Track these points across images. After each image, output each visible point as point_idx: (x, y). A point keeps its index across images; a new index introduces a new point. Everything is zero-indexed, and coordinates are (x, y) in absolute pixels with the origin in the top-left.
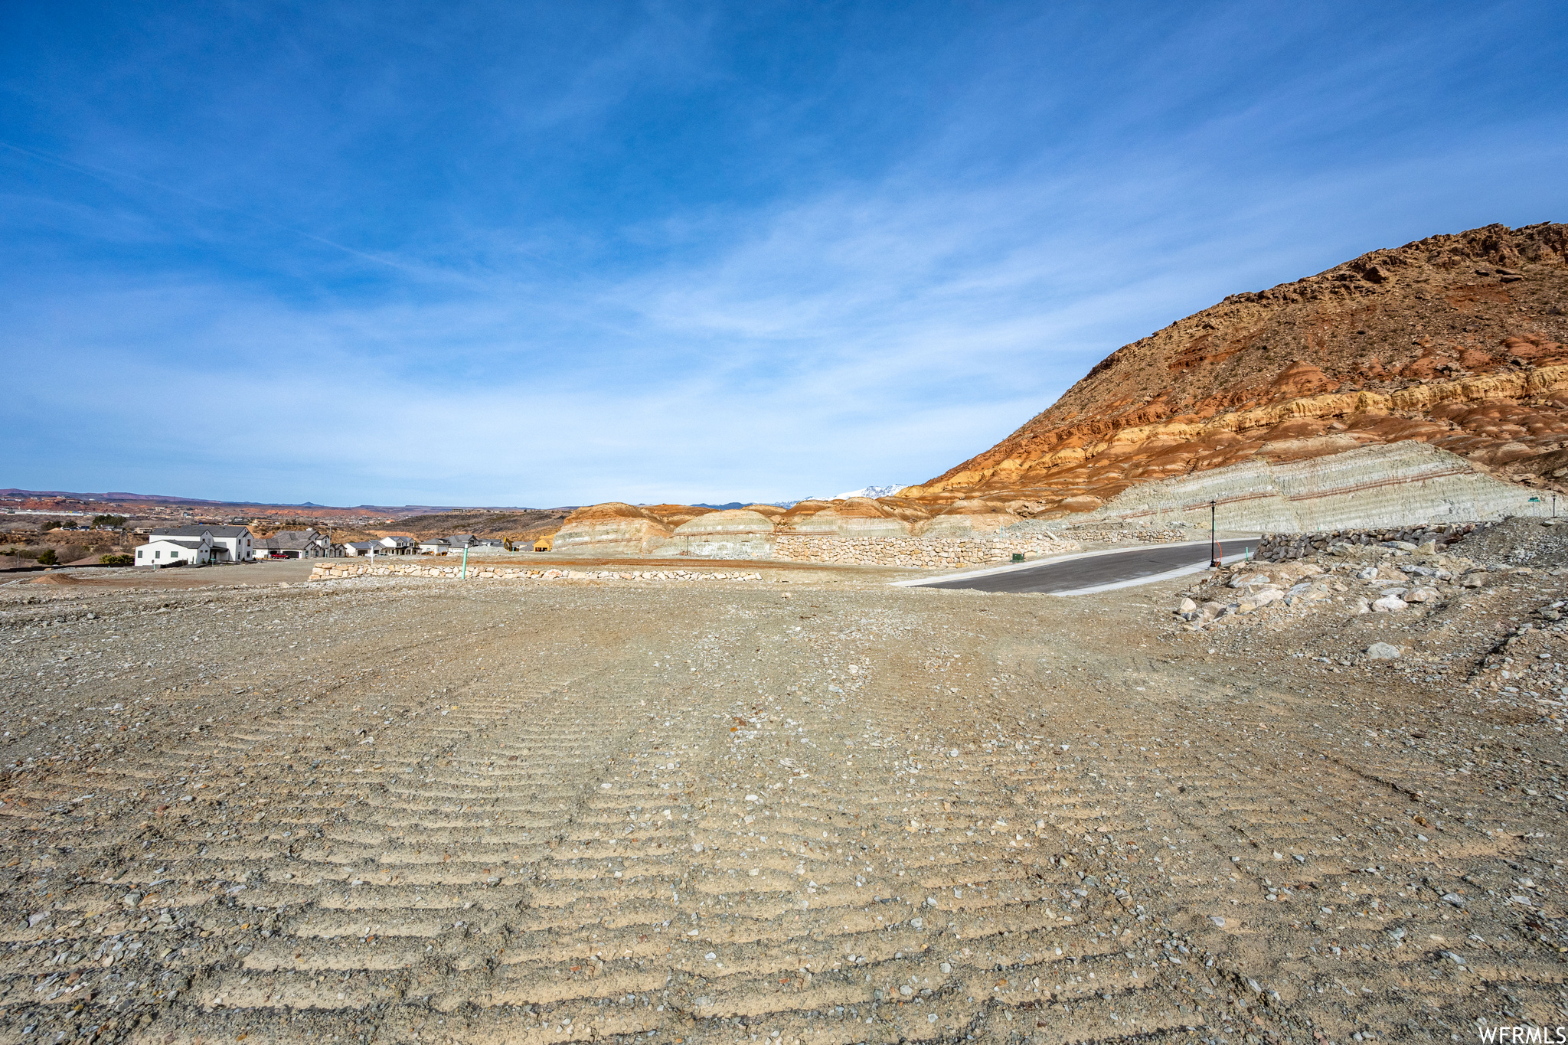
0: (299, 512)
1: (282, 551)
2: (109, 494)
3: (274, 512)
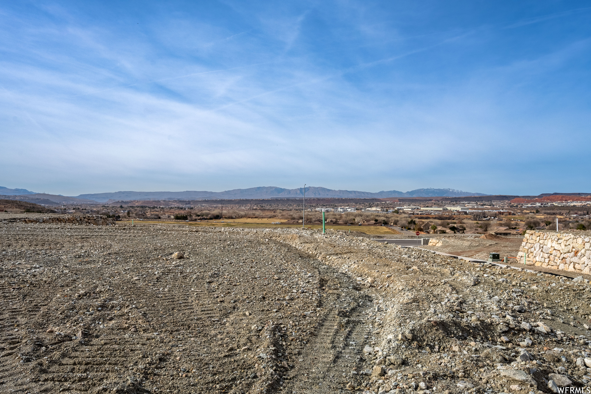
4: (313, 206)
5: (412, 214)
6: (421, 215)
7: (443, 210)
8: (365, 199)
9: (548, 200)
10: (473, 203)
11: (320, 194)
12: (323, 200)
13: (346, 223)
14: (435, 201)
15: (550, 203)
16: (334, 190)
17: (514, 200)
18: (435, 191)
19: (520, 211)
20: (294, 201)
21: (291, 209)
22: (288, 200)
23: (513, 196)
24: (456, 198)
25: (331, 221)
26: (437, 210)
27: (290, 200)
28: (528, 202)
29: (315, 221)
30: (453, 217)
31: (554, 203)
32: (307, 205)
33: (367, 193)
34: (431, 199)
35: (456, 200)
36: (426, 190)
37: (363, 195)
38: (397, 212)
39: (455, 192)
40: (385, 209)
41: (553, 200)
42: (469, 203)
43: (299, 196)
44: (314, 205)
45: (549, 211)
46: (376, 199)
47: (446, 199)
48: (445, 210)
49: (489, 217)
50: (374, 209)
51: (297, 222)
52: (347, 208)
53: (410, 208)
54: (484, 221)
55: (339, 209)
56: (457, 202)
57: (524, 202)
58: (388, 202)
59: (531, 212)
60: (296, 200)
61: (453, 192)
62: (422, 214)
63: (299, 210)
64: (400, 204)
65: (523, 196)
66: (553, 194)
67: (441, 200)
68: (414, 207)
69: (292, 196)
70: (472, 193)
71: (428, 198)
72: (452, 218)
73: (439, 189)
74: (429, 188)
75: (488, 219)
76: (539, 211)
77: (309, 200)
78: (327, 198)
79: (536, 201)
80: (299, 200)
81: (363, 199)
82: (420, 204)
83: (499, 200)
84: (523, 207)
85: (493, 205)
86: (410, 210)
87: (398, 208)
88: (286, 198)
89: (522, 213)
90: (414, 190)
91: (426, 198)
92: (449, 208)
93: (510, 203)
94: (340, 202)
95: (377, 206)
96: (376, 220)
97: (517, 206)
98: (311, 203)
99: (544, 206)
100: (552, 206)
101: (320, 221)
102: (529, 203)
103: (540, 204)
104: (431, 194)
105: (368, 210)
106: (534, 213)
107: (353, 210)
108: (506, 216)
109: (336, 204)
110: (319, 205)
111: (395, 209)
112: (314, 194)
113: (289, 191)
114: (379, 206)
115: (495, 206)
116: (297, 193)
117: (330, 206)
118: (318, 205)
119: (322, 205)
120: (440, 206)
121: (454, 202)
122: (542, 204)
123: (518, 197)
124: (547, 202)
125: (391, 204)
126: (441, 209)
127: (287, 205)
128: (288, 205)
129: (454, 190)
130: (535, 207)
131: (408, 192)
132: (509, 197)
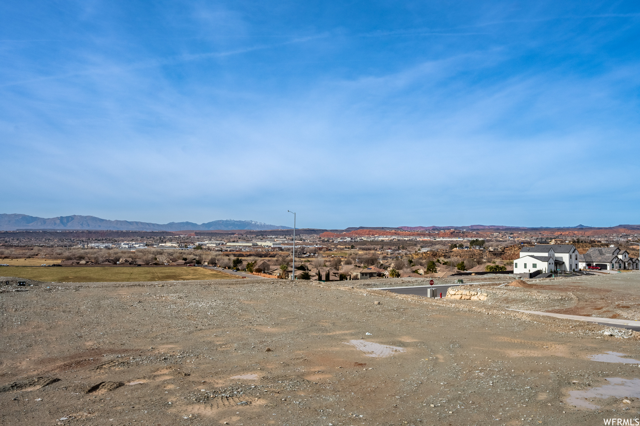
0: (576, 232)
1: (594, 264)
2: (472, 226)
3: (559, 233)
4: (83, 241)
5: (220, 250)
6: (230, 251)
7: (253, 246)
8: (153, 232)
9: (356, 234)
10: (281, 237)
11: (89, 225)
12: (96, 233)
13: (147, 264)
14: (239, 234)
15: (359, 237)
16: (109, 220)
17: (324, 234)
18: (236, 223)
19: (334, 246)
20: (54, 234)
21: (52, 245)
22: (45, 232)
23: (321, 230)
24: (261, 231)
25: (126, 261)
26: (246, 246)
27: (48, 232)
28: (338, 236)
29: (103, 262)
30: (270, 254)
31: (363, 238)
32: (74, 240)
33: (153, 225)
34: (233, 232)
35: (263, 234)
36: (225, 222)
37: (147, 227)
38: (199, 247)
39: (258, 225)
40: (183, 245)
41: (361, 234)
42: (277, 238)
43: (60, 228)
44: (84, 239)
45: (364, 247)
46: (166, 233)
47: (251, 233)
48: (255, 246)
49: (308, 253)
50: (169, 244)
51: (78, 263)
52: (134, 244)
53: (214, 244)
54: (304, 258)
55: (123, 245)
56: (264, 236)
57: (333, 236)
58: (182, 236)
59: (346, 248)
60: (57, 232)
61: (256, 225)
62: (232, 250)
63: (65, 246)
64: (198, 238)
65: (331, 230)
66: (359, 228)
67: (245, 233)
68: (218, 242)
69: (48, 227)
70: (277, 226)
71: (230, 231)
72: (269, 256)
73: (240, 221)
74: (228, 219)
75: (308, 255)
76: (354, 247)
77: (76, 233)
78: (101, 231)
79: (345, 235)
80: (61, 233)
81: (150, 232)
82: (223, 239)
83: (308, 234)
84: (335, 242)
85: (304, 240)
86: (215, 245)
87: (200, 243)
88: (41, 230)
89: (337, 248)
90: (211, 221)
91: (227, 231)
92: (259, 243)
93: (320, 238)
94: (119, 236)
95: (171, 240)
96: (185, 259)
97: (328, 241)
98: (78, 237)
99: (355, 241)
100: (362, 240)
101: (110, 261)
102: (339, 238)
103: (349, 239)
104: (231, 227)
105: (162, 246)
106: (349, 248)
107: (141, 246)
108: (324, 252)
109: (116, 239)
110: (91, 239)
111: (196, 244)
112: (81, 225)
113: (44, 221)
114: (173, 241)
115: (306, 241)
116: (55, 224)
117: (108, 241)
118: (89, 239)
119: (96, 239)
120: (248, 241)
121: (259, 236)
122: (352, 239)
123: (326, 230)
124: (356, 236)
125: (187, 239)
126: (251, 244)
127: (44, 240)
128: (46, 240)
129: (257, 222)
130: (346, 242)
131: (204, 224)
132: (317, 231)
